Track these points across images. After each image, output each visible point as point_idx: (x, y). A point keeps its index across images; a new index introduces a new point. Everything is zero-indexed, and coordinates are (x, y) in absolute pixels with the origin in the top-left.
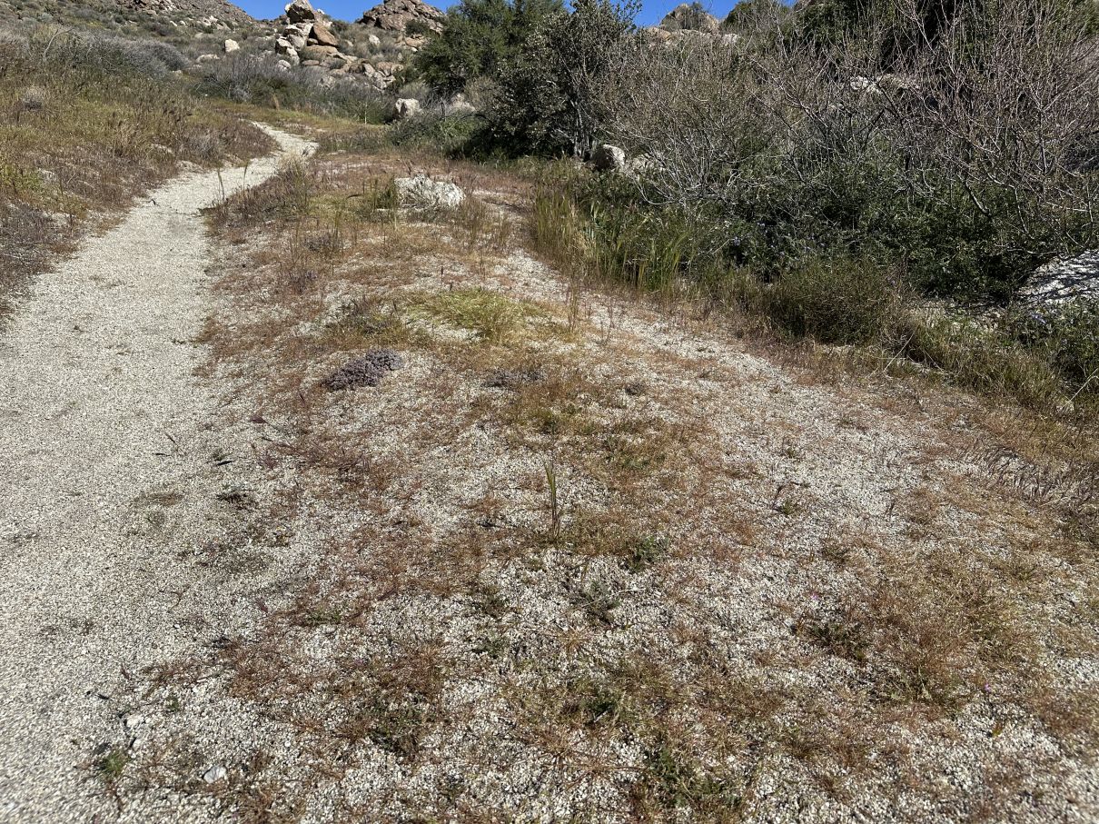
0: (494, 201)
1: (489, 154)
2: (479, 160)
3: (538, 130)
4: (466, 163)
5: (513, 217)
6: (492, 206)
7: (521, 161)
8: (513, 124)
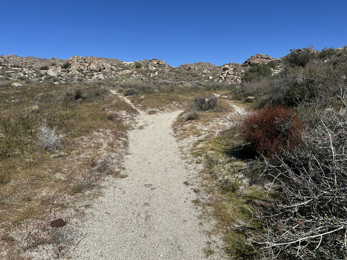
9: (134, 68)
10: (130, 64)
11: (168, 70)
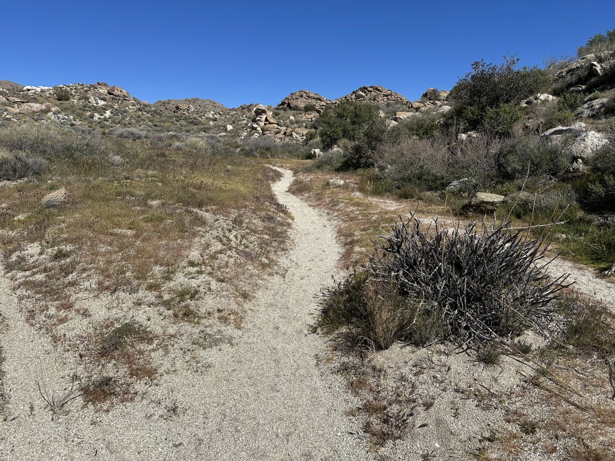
0: (351, 182)
1: (348, 169)
2: (345, 171)
3: (363, 161)
4: (341, 173)
5: (355, 185)
6: (351, 184)
7: (358, 170)
8: (355, 160)
9: (51, 99)
10: (42, 91)
11: (135, 107)
